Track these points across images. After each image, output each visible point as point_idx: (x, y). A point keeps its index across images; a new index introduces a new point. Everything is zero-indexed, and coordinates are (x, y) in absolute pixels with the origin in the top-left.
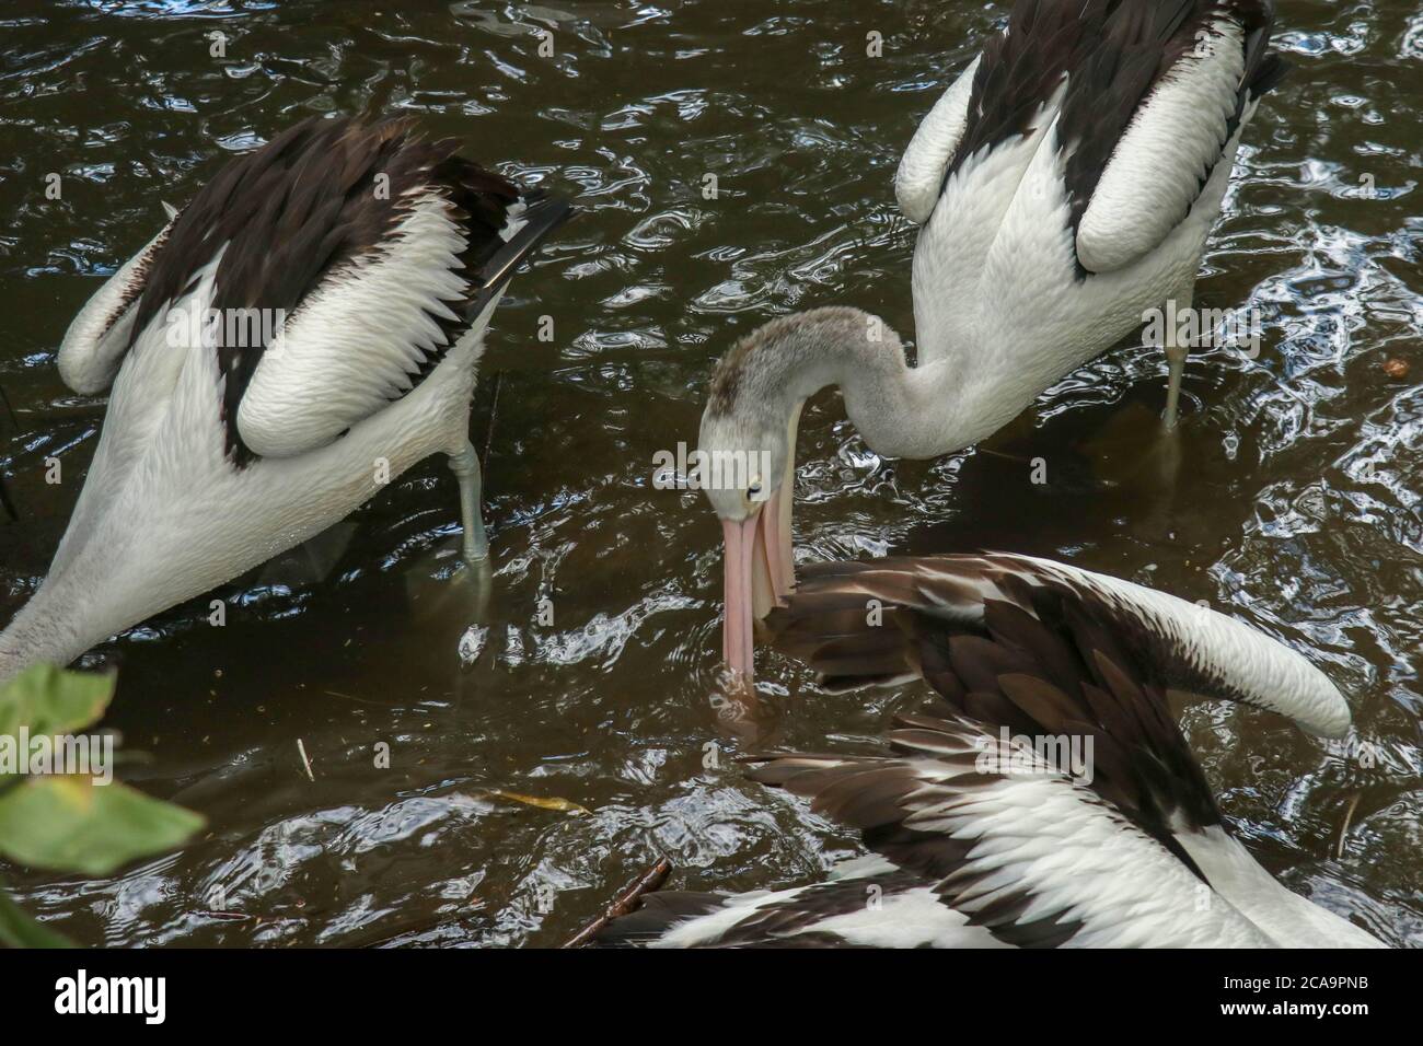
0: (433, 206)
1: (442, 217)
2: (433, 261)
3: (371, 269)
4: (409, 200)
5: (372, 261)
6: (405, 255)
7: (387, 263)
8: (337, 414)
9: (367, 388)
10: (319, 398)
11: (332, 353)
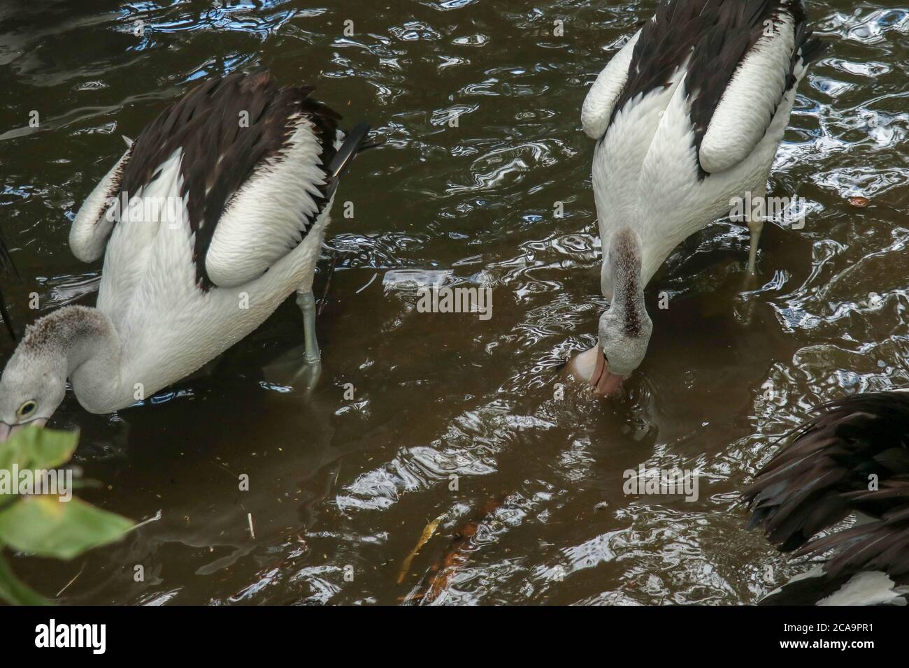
0: (306, 125)
1: (310, 132)
2: (309, 160)
3: (278, 166)
4: (293, 122)
5: (279, 161)
6: (295, 156)
7: (287, 162)
8: (265, 258)
9: (280, 241)
10: (257, 249)
11: (262, 220)
